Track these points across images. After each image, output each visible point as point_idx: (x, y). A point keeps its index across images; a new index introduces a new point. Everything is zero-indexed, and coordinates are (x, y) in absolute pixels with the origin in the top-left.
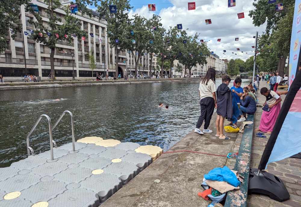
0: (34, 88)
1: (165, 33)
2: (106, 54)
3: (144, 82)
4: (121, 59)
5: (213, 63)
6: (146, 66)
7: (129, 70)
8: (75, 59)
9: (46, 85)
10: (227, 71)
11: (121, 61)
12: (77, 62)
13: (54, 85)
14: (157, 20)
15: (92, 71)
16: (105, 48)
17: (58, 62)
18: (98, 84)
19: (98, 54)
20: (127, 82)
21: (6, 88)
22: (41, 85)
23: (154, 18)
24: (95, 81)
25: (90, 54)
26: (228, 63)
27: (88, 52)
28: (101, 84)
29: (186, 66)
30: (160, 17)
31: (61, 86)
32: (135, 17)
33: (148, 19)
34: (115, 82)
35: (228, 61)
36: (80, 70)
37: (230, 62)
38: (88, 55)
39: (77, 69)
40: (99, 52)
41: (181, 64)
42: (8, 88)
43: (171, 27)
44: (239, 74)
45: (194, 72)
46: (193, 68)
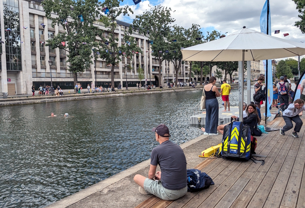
0: (108, 97)
1: (204, 39)
2: (145, 65)
3: (186, 89)
4: (157, 68)
5: (257, 65)
6: (182, 74)
7: (166, 78)
8: (119, 71)
9: (115, 95)
10: (276, 75)
11: (157, 70)
12: (121, 74)
13: (120, 94)
14: (196, 29)
15: (140, 81)
16: (144, 59)
17: (106, 74)
18: (149, 92)
19: (138, 65)
20: (172, 90)
21: (93, 97)
22: (112, 95)
23: (193, 27)
24: (146, 90)
25: (132, 66)
26: (276, 64)
27: (130, 64)
28: (152, 92)
29: (226, 72)
30: (199, 26)
31: (124, 95)
32: (174, 27)
33: (187, 29)
34: (162, 90)
35: (276, 62)
36: (124, 81)
37: (279, 64)
38: (130, 66)
39: (121, 80)
40: (139, 63)
41: (220, 70)
42: (94, 97)
43: (208, 33)
44: (292, 78)
45: (235, 77)
46: (234, 73)
